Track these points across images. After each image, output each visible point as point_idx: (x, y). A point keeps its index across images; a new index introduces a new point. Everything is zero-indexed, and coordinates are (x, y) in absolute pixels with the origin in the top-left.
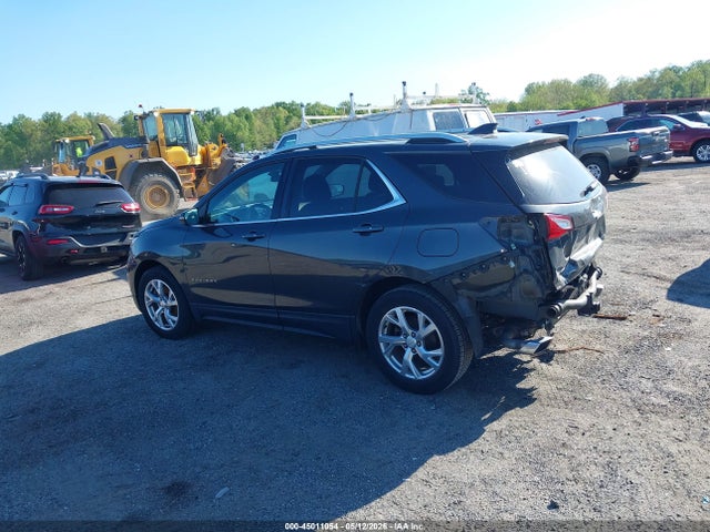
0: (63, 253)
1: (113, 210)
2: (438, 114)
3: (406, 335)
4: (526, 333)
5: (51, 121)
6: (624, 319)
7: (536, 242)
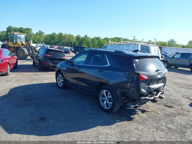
0: (47, 66)
1: (61, 58)
2: (142, 46)
3: (105, 97)
4: (136, 104)
5: (61, 34)
6: (172, 107)
7: (137, 80)
